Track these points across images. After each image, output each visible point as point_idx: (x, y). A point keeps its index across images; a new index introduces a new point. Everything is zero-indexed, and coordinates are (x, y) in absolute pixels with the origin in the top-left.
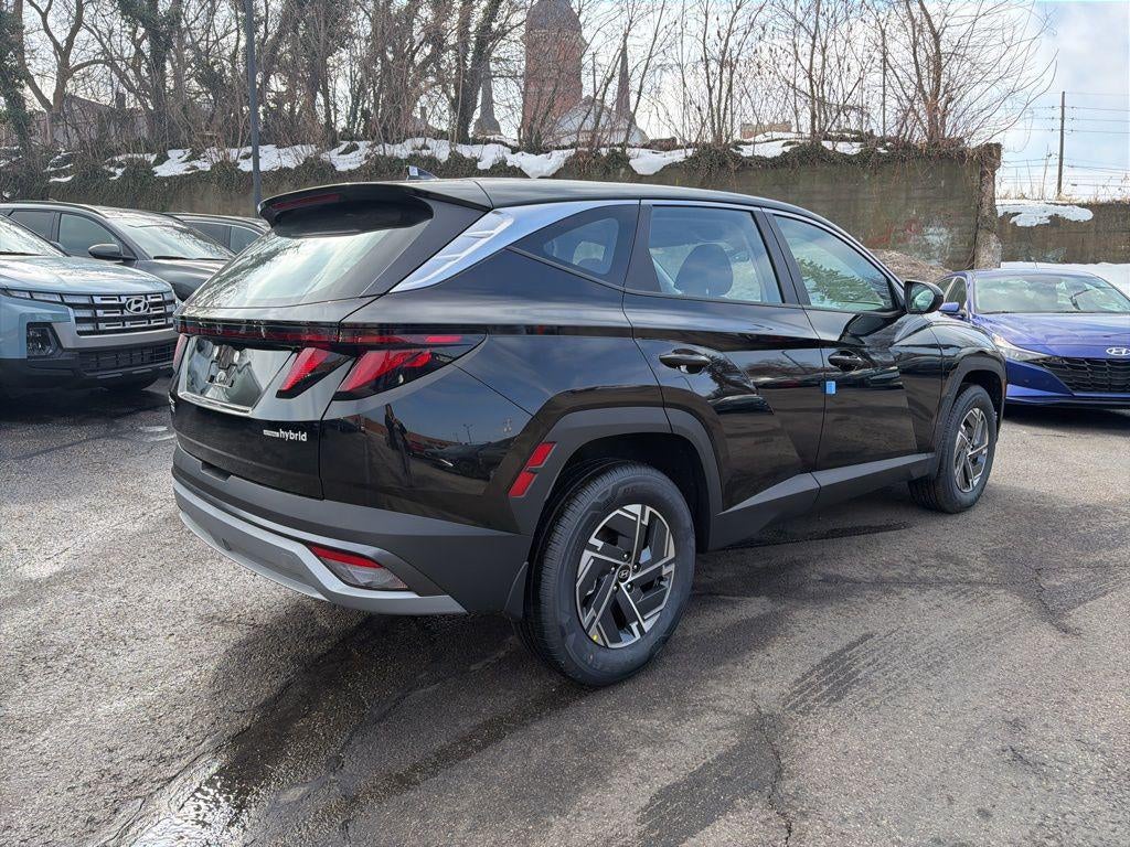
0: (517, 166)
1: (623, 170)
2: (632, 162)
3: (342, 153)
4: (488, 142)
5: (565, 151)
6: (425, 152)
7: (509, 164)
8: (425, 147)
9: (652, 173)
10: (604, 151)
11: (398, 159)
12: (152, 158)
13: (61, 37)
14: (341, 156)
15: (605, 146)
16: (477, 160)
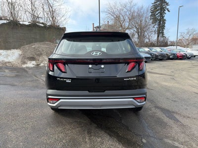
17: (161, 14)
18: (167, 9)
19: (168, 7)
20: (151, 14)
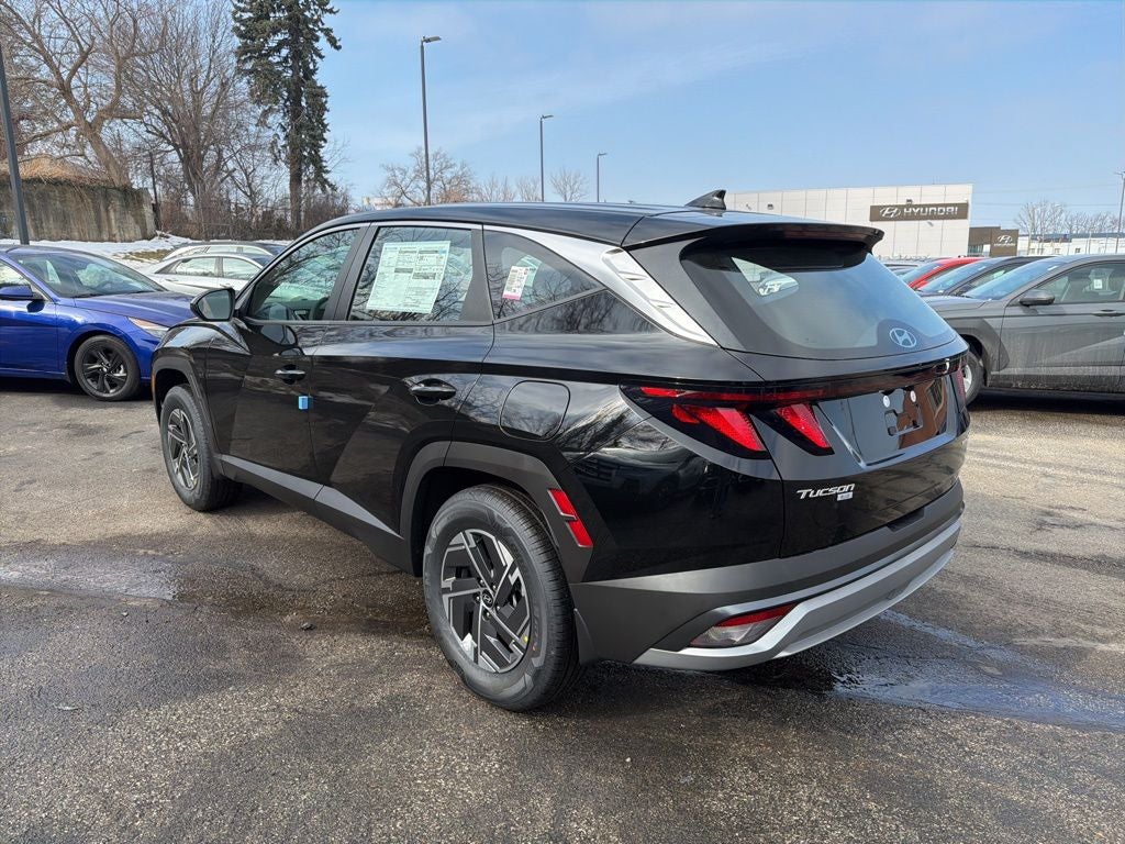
17: (297, 55)
18: (327, 32)
19: (328, 20)
20: (237, 42)
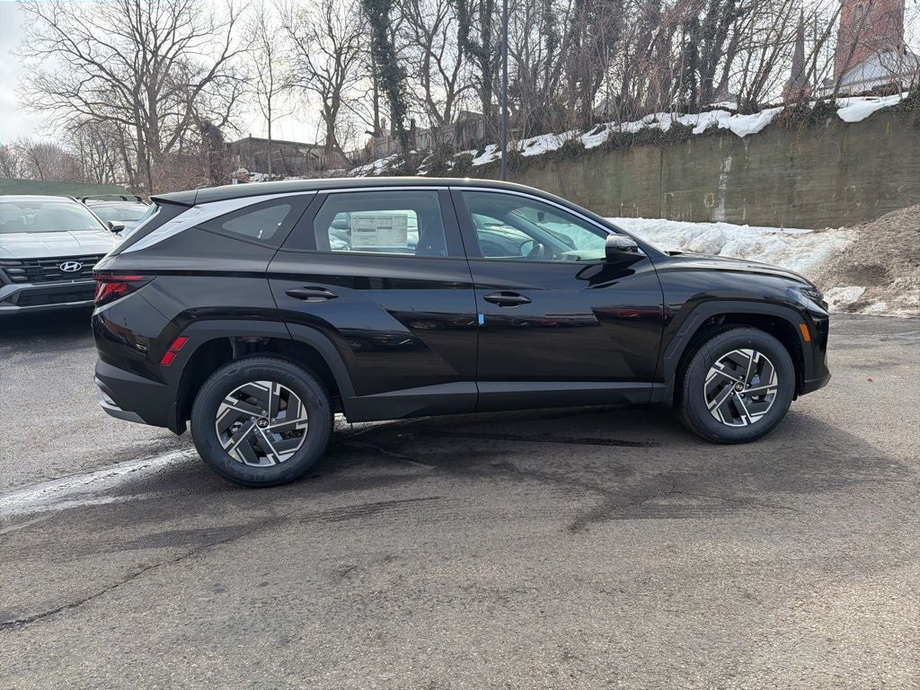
0: (726, 127)
1: (829, 120)
2: (839, 112)
3: (594, 134)
4: (713, 108)
5: (773, 110)
6: (654, 125)
7: (720, 127)
8: (655, 121)
9: (860, 119)
10: (812, 104)
11: (630, 134)
12: (474, 152)
13: (449, 74)
14: (593, 136)
15: (812, 100)
16: (693, 126)
